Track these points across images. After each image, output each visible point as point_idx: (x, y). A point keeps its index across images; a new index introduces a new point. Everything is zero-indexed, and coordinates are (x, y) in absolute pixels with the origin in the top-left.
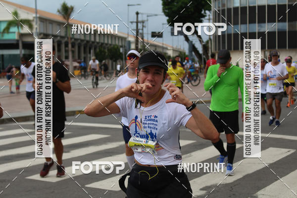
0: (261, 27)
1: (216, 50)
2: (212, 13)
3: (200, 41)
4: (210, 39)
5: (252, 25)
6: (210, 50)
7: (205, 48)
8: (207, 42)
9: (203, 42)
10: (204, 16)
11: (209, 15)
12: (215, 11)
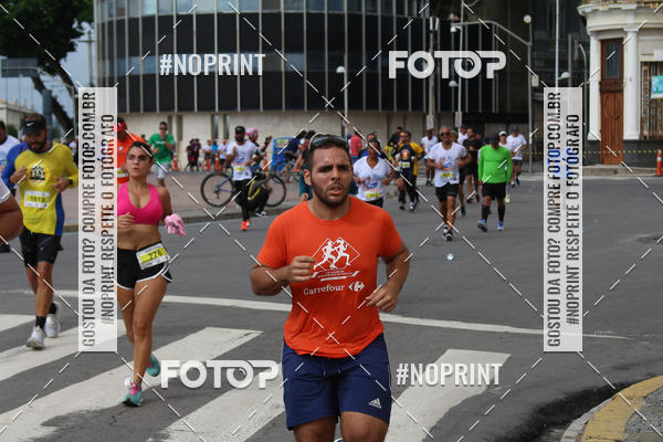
2: (95, 27)
3: (70, 90)
10: (79, 35)
11: (89, 33)
12: (103, 25)
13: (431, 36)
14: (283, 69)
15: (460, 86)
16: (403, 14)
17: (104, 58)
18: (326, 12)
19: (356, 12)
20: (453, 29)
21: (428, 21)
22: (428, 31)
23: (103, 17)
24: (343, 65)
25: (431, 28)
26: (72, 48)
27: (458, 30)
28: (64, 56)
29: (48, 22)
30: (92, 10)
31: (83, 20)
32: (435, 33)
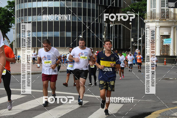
0: (45, 34)
1: (17, 47)
2: (15, 25)
3: (8, 41)
4: (14, 41)
5: (39, 33)
6: (14, 47)
7: (11, 45)
8: (13, 42)
9: (10, 42)
10: (11, 27)
11: (14, 26)
12: (17, 24)
13: (105, 28)
14: (65, 36)
15: (112, 41)
16: (97, 22)
17: (17, 33)
18: (77, 21)
19: (85, 21)
20: (111, 26)
21: (104, 24)
22: (104, 27)
23: (17, 22)
24: (81, 35)
25: (105, 26)
26: (9, 30)
27: (112, 26)
28: (7, 33)
29: (3, 23)
30: (15, 20)
31: (12, 23)
32: (106, 27)
